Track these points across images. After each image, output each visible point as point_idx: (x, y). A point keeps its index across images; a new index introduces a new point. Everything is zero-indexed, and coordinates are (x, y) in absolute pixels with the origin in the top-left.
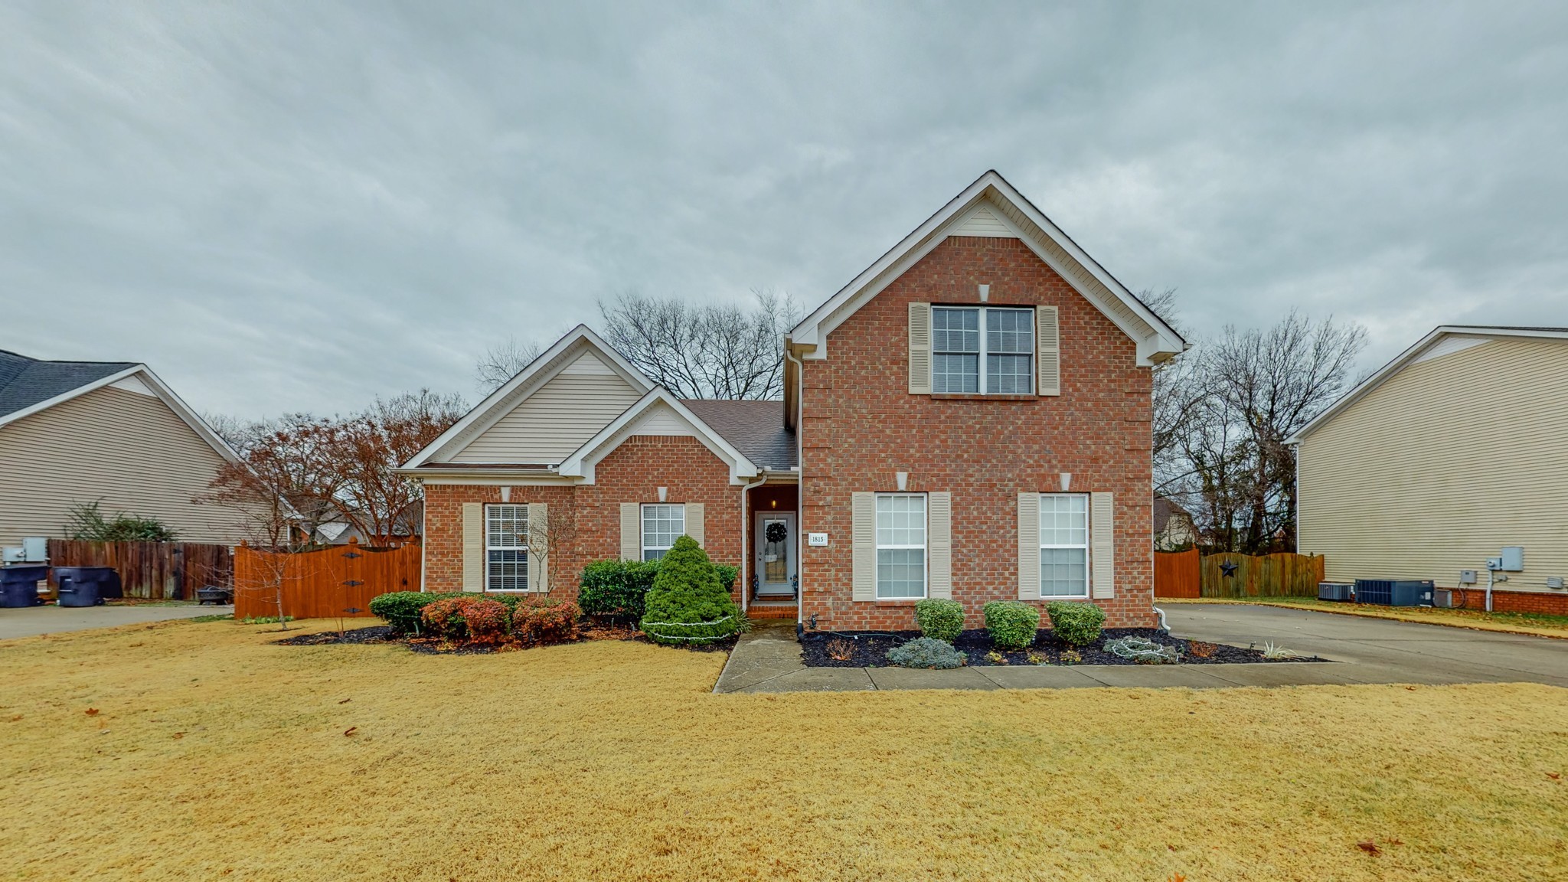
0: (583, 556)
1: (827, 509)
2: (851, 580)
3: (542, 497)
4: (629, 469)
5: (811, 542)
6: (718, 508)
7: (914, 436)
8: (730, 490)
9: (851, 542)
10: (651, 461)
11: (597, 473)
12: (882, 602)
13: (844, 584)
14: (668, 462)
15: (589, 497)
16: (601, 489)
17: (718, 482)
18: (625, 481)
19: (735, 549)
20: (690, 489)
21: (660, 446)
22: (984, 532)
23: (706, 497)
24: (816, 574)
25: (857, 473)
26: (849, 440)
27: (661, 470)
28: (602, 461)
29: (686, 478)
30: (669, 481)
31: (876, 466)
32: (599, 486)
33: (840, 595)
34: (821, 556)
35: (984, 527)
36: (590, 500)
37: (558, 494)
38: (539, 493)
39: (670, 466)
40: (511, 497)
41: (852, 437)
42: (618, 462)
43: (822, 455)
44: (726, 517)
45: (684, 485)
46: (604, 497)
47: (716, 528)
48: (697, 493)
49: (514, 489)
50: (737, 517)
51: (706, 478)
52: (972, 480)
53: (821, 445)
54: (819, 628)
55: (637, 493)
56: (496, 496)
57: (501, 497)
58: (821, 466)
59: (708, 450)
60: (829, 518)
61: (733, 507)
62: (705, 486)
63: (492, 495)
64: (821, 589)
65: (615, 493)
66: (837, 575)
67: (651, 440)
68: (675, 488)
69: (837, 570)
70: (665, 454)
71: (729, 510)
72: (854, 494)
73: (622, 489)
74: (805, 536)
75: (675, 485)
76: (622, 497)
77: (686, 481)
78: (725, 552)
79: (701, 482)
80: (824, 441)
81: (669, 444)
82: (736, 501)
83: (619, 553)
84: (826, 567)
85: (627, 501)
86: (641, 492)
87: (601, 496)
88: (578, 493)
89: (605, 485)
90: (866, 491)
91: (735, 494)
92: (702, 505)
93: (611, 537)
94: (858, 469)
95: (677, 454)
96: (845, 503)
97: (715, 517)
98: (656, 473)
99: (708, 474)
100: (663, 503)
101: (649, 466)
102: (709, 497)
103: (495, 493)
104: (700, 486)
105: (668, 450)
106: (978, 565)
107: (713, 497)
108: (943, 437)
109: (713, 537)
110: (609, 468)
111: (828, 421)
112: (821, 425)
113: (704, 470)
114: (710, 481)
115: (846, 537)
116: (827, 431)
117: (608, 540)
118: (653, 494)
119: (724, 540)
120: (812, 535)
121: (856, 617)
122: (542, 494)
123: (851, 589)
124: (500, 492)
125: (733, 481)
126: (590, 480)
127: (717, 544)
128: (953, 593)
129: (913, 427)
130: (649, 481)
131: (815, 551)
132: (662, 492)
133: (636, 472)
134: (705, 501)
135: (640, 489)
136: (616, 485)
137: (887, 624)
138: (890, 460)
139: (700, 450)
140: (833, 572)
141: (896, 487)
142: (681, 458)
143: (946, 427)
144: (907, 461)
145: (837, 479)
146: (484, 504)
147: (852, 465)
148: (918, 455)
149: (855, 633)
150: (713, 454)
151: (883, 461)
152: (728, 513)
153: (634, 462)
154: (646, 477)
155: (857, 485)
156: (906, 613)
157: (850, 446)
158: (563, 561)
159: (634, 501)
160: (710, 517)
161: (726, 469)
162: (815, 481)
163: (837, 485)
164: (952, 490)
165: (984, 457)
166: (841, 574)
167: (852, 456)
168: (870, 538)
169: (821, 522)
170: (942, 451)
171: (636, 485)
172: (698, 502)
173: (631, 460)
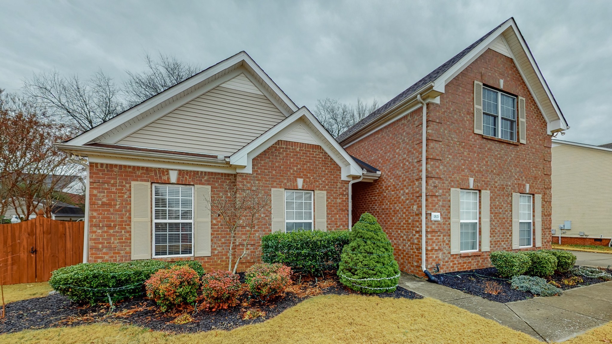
0: (243, 227)
1: (439, 198)
2: (449, 241)
3: (205, 180)
4: (277, 164)
5: (433, 219)
6: (334, 195)
7: (475, 158)
8: (341, 183)
9: (449, 218)
10: (292, 160)
11: (253, 165)
12: (464, 254)
13: (447, 244)
14: (303, 161)
15: (247, 182)
16: (256, 177)
17: (334, 177)
18: (274, 172)
19: (344, 222)
20: (318, 181)
21: (298, 149)
22: (500, 213)
23: (327, 187)
24: (435, 238)
25: (453, 177)
26: (449, 156)
27: (299, 167)
28: (258, 156)
29: (315, 173)
30: (304, 175)
31: (460, 173)
32: (255, 174)
33: (445, 251)
34: (437, 227)
35: (501, 211)
36: (249, 185)
37: (220, 179)
38: (203, 178)
39: (304, 164)
40: (178, 179)
41: (451, 155)
42: (269, 158)
43: (437, 164)
44: (339, 201)
45: (314, 178)
46: (259, 183)
47: (333, 208)
48: (322, 184)
49: (180, 172)
50: (345, 201)
51: (327, 174)
52: (497, 184)
53: (437, 158)
54: (442, 272)
55: (282, 182)
56: (165, 178)
57: (169, 179)
58: (437, 171)
59: (329, 156)
60: (441, 203)
61: (343, 194)
62: (326, 179)
63: (160, 177)
64: (437, 248)
65: (267, 181)
66: (443, 239)
67: (292, 144)
68: (308, 180)
69: (444, 236)
70: (301, 156)
71: (341, 196)
72: (452, 189)
73: (272, 178)
74: (428, 215)
75: (308, 178)
76: (272, 184)
77: (315, 175)
78: (339, 224)
79: (324, 177)
80: (438, 155)
81: (304, 148)
82: (345, 191)
83: (271, 225)
84: (439, 233)
85: (275, 187)
86: (286, 181)
87: (257, 182)
88: (239, 179)
89: (259, 174)
90: (456, 188)
91: (344, 186)
92: (325, 192)
93: (264, 213)
94: (453, 175)
95: (309, 157)
96: (447, 194)
97: (332, 201)
98: (295, 168)
99: (329, 172)
100: (301, 190)
101: (291, 163)
102: (329, 187)
103: (164, 175)
104: (323, 180)
105: (303, 153)
106: (499, 231)
107: (331, 188)
108: (487, 159)
109: (331, 214)
110: (263, 162)
111: (441, 143)
112: (437, 145)
113: (326, 169)
114: (329, 177)
115: (447, 216)
116: (440, 149)
117: (262, 215)
118: (294, 183)
119: (337, 216)
120: (433, 214)
121: (451, 264)
122: (205, 178)
123: (450, 247)
124: (168, 174)
125: (344, 177)
126: (249, 170)
127: (333, 219)
128: (490, 247)
129: (475, 152)
130: (291, 174)
131: (434, 224)
132: (300, 182)
133: (282, 167)
134: (326, 190)
135: (285, 179)
136: (268, 175)
137: (465, 267)
138: (466, 170)
139: (323, 155)
140: (442, 237)
141: (469, 186)
142: (312, 160)
143: (488, 154)
144: (473, 172)
145: (443, 180)
146: (152, 183)
147: (450, 172)
148: (477, 169)
149: (458, 272)
150: (331, 159)
151: (463, 170)
152: (340, 198)
153: (280, 159)
154: (289, 171)
155: (453, 184)
156: (472, 260)
157: (450, 160)
158: (224, 231)
159: (281, 187)
160: (329, 200)
161: (339, 169)
162: (434, 179)
163: (444, 183)
164: (490, 189)
165: (501, 173)
166: (445, 238)
167: (450, 166)
168: (458, 216)
169: (437, 206)
170: (486, 168)
171: (282, 176)
172: (322, 190)
173: (278, 158)
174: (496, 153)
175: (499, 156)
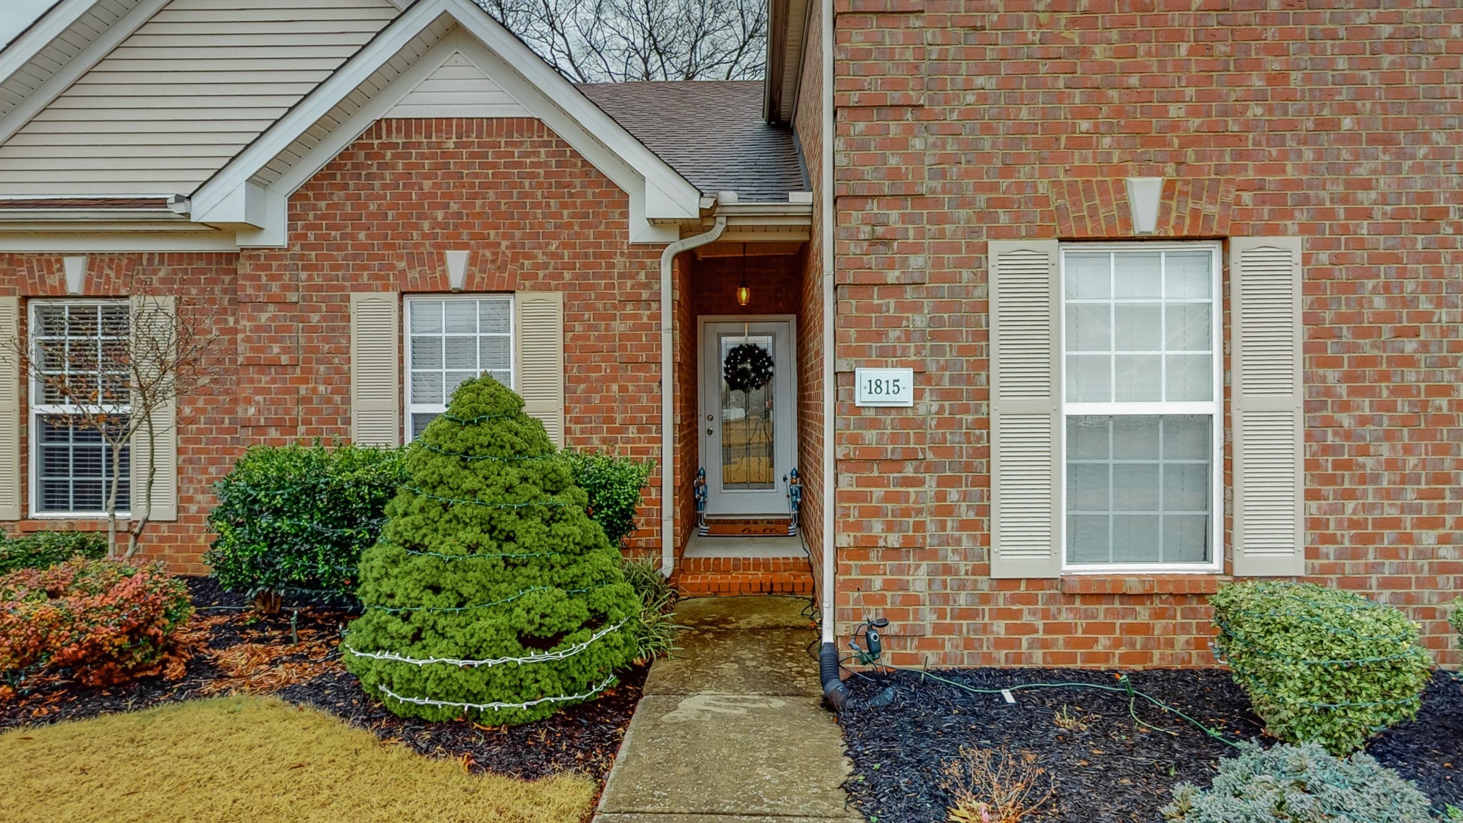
0: (260, 429)
1: (909, 294)
2: (985, 511)
3: (162, 281)
4: (372, 207)
5: (862, 396)
6: (600, 305)
7: (1181, 66)
8: (631, 255)
9: (986, 395)
10: (427, 184)
11: (292, 218)
12: (1085, 580)
13: (965, 525)
14: (472, 185)
15: (272, 278)
16: (302, 257)
17: (599, 235)
18: (362, 236)
19: (644, 409)
20: (528, 256)
21: (450, 145)
22: (1409, 362)
23: (567, 275)
24: (878, 492)
25: (1005, 183)
26: (980, 81)
27: (454, 207)
28: (307, 186)
29: (517, 227)
30: (473, 236)
31: (1062, 160)
32: (297, 249)
33: (953, 559)
34: (894, 439)
35: (1410, 346)
36: (275, 287)
37: (203, 271)
38: (155, 272)
39: (476, 196)
40: (88, 282)
41: (987, 71)
42: (345, 187)
43: (894, 129)
44: (619, 327)
45: (513, 246)
46: (310, 278)
47: (595, 358)
48: (545, 266)
49: (94, 261)
50: (648, 327)
51: (569, 226)
52: (1366, 198)
53: (894, 97)
54: (886, 661)
55: (392, 267)
56: (53, 280)
57: (63, 282)
58: (893, 161)
59: (575, 154)
60: (919, 321)
61: (638, 301)
62: (565, 246)
63: (42, 278)
64: (894, 540)
65: (335, 268)
66: (941, 496)
67: (429, 127)
68: (488, 254)
69: (942, 482)
70: (463, 166)
71: (629, 309)
72: (995, 247)
73: (355, 257)
74: (845, 378)
75: (488, 246)
76: (355, 278)
77: (518, 234)
78: (619, 418)
79: (554, 236)
80: (899, 85)
81: (473, 138)
82: (646, 286)
83: (348, 421)
84: (909, 470)
85: (367, 288)
86: (402, 265)
87: (303, 275)
88: (245, 267)
89: (312, 247)
90: (1029, 236)
91: (642, 266)
92: (558, 297)
93: (327, 382)
94: (1007, 171)
95: (494, 166)
96: (966, 274)
97: (591, 327)
98: (440, 215)
99: (574, 216)
100: (461, 292)
101: (423, 196)
102: (576, 277)
103: (51, 272)
104: (553, 248)
105: (471, 155)
106: (1391, 465)
107: (586, 277)
108: (1275, 65)
109: (587, 379)
110: (323, 204)
111: (915, 22)
112: (893, 36)
113: (564, 206)
114: (578, 235)
115: (970, 380)
116: (909, 55)
117: (322, 388)
118: (433, 268)
119: (615, 387)
120: (865, 375)
121: (999, 628)
122: (162, 274)
123: (986, 540)
124: (61, 269)
125: (639, 232)
126: (276, 234)
127: (596, 399)
128: (1311, 553)
129: (1179, 36)
130: (425, 236)
131: (873, 424)
132: (457, 264)
133: (390, 214)
134: (564, 287)
135: (400, 257)
136: (339, 248)
137: (1099, 648)
138: (1107, 141)
139: (553, 154)
140: (930, 487)
141: (1127, 222)
142: (504, 175)
143: (1285, 35)
144: (1161, 142)
145: (938, 203)
146: (25, 300)
147: (986, 158)
148: (1195, 123)
149: (1005, 677)
150: (585, 163)
151: (1082, 143)
152: (625, 317)
153: (385, 187)
154: (416, 227)
155: (1003, 218)
156: (1159, 614)
157: (983, 99)
158: (215, 441)
159: (386, 288)
160: (578, 327)
161: (622, 200)
162: (873, 207)
163: (942, 219)
164: (1304, 229)
165: (1409, 127)
166: (953, 495)
167: (987, 129)
168: (1045, 382)
169: (894, 334)
170: (1270, 110)
171: (391, 247)
172: (546, 288)
173: (377, 183)
174: (1362, 20)
175: (1386, 30)
